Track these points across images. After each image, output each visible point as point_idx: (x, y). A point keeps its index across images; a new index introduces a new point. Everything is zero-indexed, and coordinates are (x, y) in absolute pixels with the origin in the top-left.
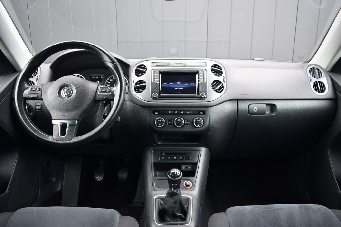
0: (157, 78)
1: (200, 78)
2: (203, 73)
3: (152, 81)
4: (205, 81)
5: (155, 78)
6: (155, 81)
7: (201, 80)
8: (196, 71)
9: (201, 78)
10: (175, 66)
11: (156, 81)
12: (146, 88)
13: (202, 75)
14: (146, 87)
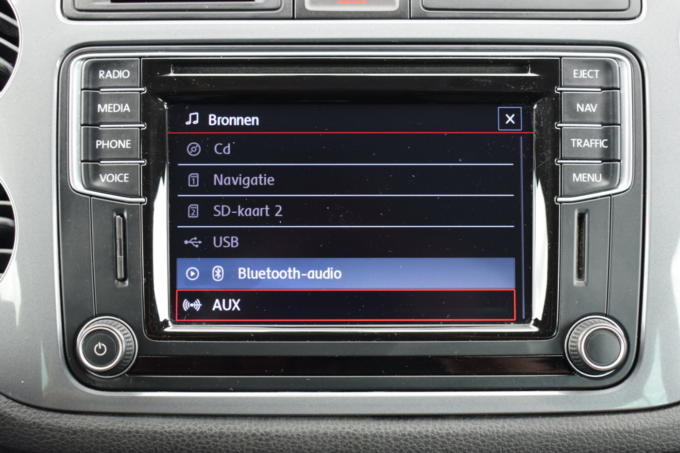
0: (125, 144)
1: (578, 143)
2: (610, 89)
3: (77, 183)
4: (625, 184)
5: (99, 143)
6: (104, 180)
7: (578, 170)
8: (535, 64)
9: (587, 144)
10: (309, 7)
11: (116, 178)
12: (14, 252)
13: (591, 108)
14: (11, 247)
